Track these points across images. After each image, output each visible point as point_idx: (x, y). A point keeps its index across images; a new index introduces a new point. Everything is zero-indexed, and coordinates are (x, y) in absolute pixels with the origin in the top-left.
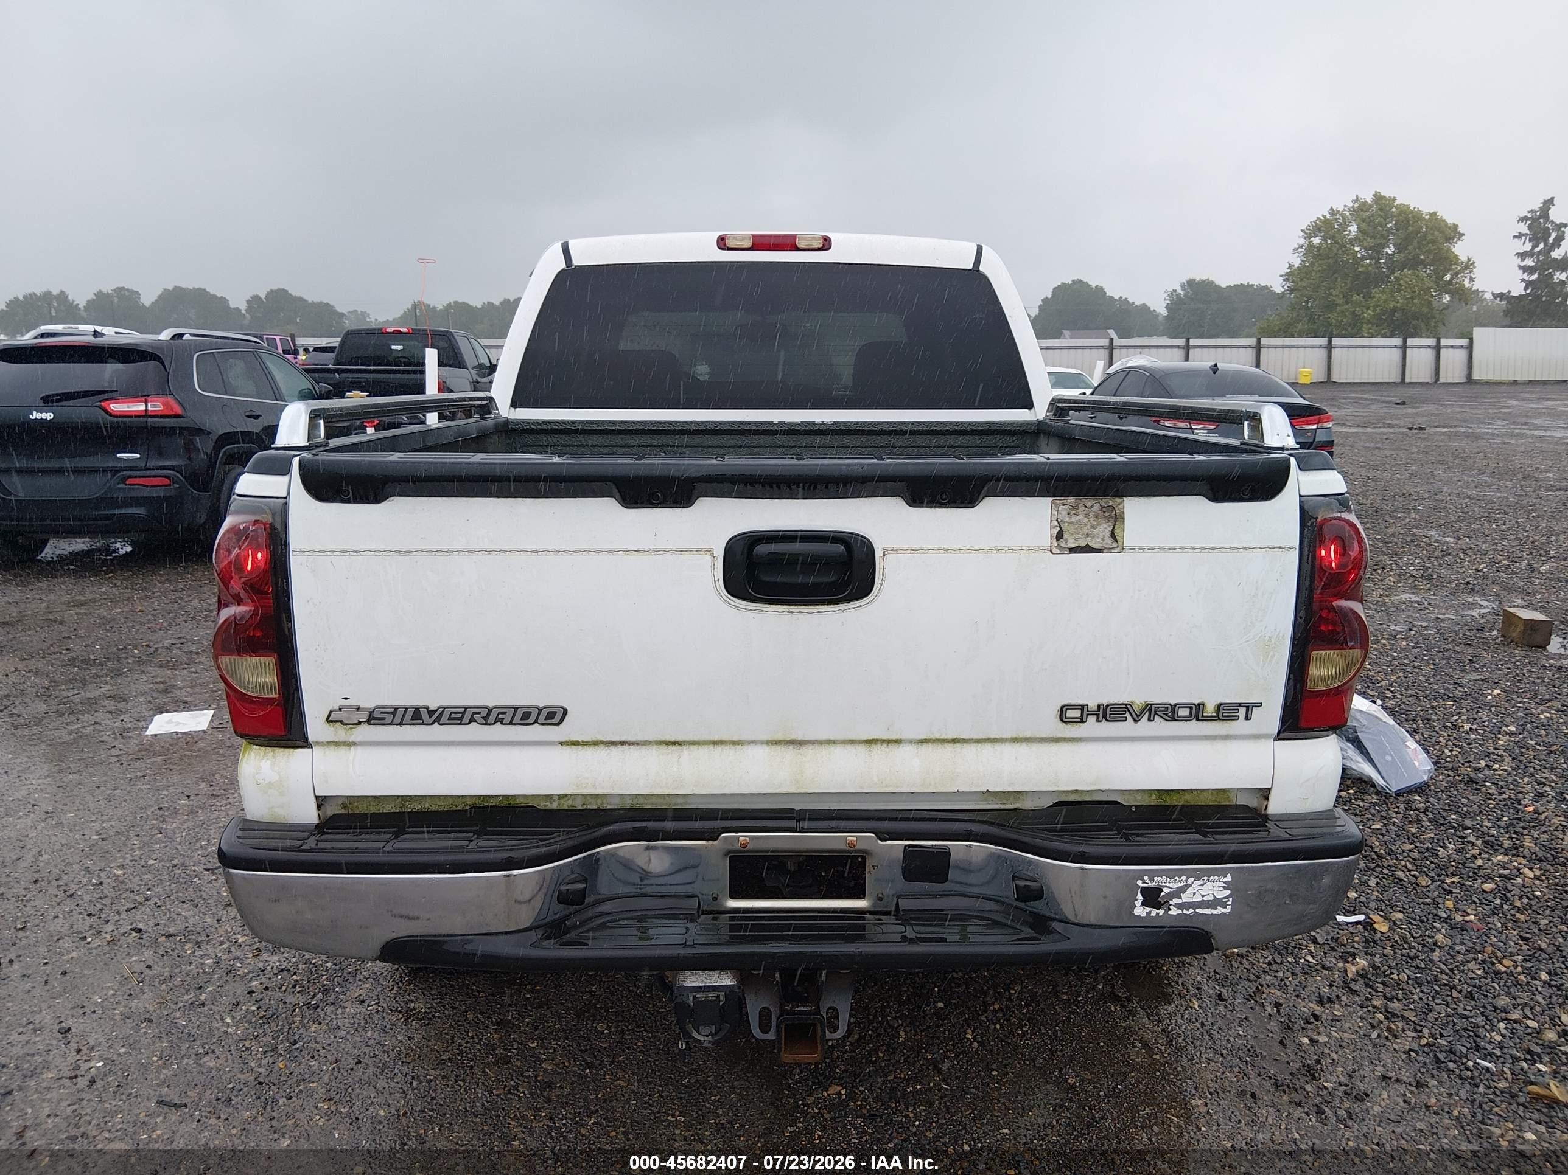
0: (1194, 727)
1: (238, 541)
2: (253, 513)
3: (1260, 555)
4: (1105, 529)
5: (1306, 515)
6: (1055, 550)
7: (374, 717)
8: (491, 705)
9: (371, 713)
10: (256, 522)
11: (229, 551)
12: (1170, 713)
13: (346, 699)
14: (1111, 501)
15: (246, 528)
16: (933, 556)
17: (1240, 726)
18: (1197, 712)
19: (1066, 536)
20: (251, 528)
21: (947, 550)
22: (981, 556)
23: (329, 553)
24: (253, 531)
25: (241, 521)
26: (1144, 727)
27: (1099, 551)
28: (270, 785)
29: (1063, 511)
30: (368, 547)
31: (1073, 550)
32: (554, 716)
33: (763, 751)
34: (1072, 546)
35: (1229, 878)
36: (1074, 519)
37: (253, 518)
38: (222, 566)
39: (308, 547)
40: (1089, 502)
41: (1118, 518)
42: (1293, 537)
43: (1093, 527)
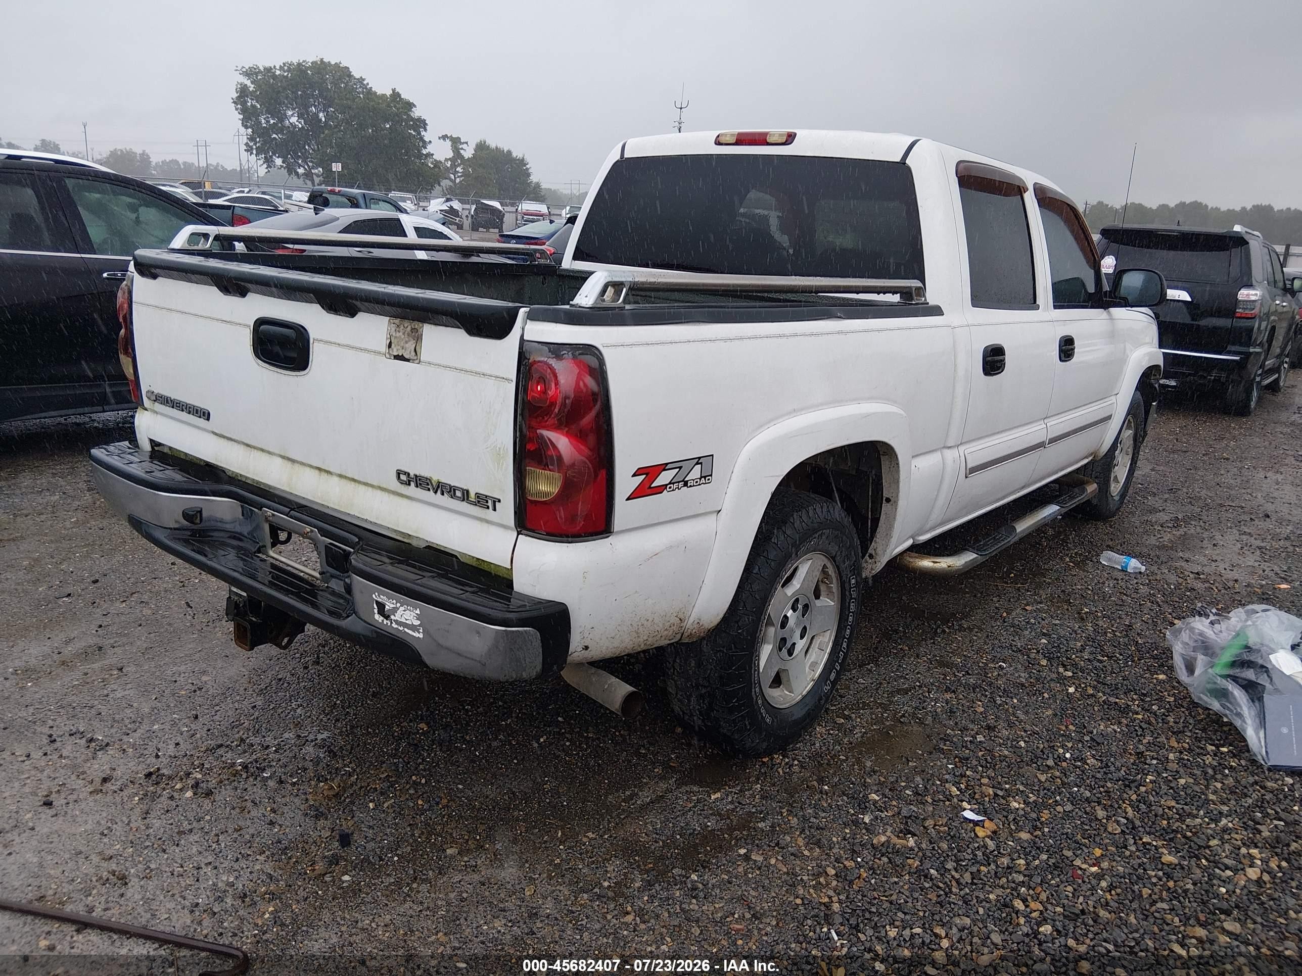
0: (464, 506)
3: (491, 381)
4: (411, 345)
5: (522, 356)
6: (387, 356)
7: (157, 399)
9: (156, 396)
12: (451, 491)
14: (416, 325)
16: (334, 348)
17: (489, 514)
18: (465, 495)
19: (393, 346)
21: (338, 345)
22: (354, 352)
26: (439, 499)
27: (408, 360)
29: (393, 327)
30: (151, 303)
31: (397, 357)
32: (206, 415)
33: (279, 461)
34: (396, 354)
35: (418, 612)
36: (398, 334)
39: (137, 300)
40: (406, 323)
41: (418, 339)
42: (512, 372)
43: (406, 342)
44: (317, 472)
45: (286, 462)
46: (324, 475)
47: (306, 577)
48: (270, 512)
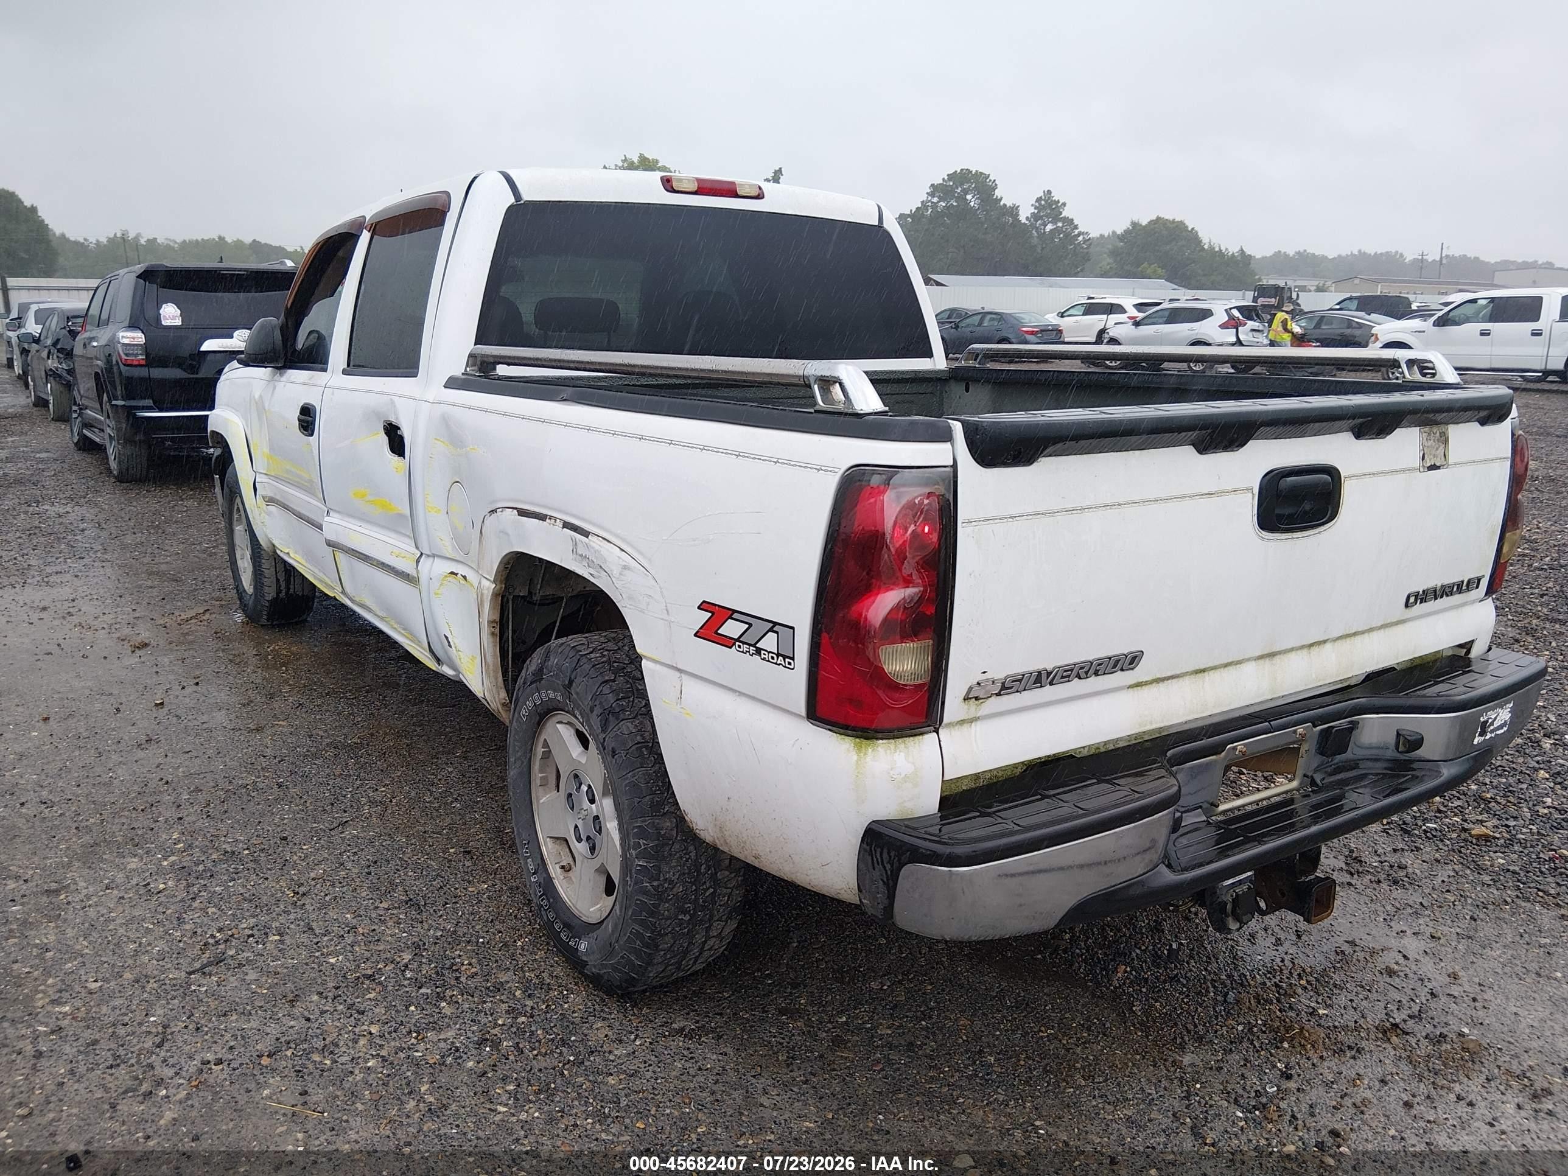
1: (914, 517)
2: (926, 485)
3: (1498, 464)
4: (1441, 450)
5: (1513, 433)
6: (1422, 470)
7: (1006, 687)
8: (1091, 658)
9: (1003, 684)
10: (930, 494)
11: (906, 529)
12: (1450, 590)
13: (984, 672)
14: (1442, 428)
15: (921, 503)
16: (1368, 480)
18: (1460, 587)
19: (1426, 456)
20: (926, 502)
21: (1374, 474)
22: (1388, 477)
23: (992, 522)
24: (928, 504)
25: (916, 495)
26: (1438, 603)
27: (1438, 468)
28: (906, 779)
29: (1424, 437)
30: (1021, 512)
31: (1430, 468)
32: (1132, 660)
33: (1253, 664)
34: (1428, 465)
36: (1429, 443)
37: (927, 490)
38: (897, 545)
39: (975, 517)
40: (1435, 429)
41: (1444, 440)
43: (1437, 449)
44: (1305, 651)
45: (1261, 662)
46: (1315, 649)
47: (1278, 799)
48: (1240, 745)
